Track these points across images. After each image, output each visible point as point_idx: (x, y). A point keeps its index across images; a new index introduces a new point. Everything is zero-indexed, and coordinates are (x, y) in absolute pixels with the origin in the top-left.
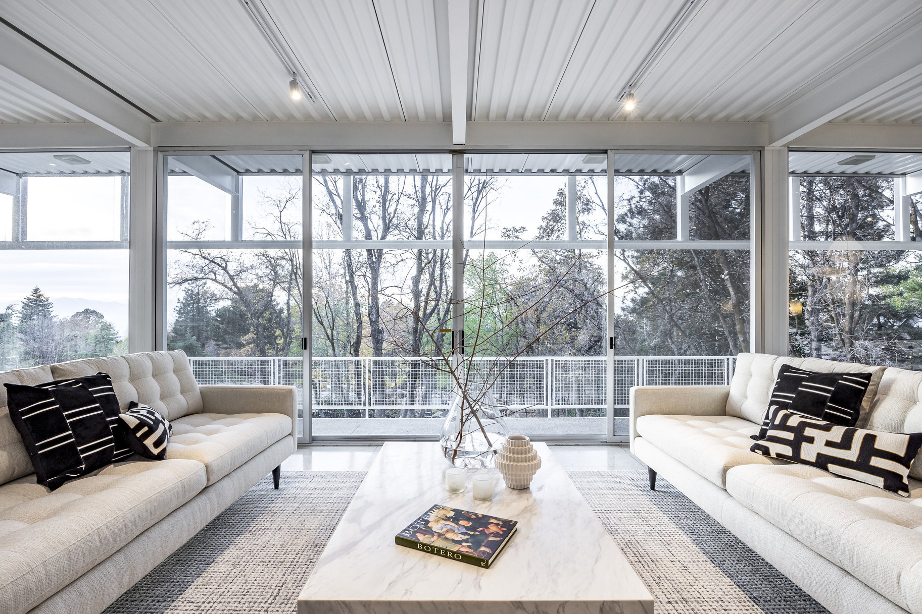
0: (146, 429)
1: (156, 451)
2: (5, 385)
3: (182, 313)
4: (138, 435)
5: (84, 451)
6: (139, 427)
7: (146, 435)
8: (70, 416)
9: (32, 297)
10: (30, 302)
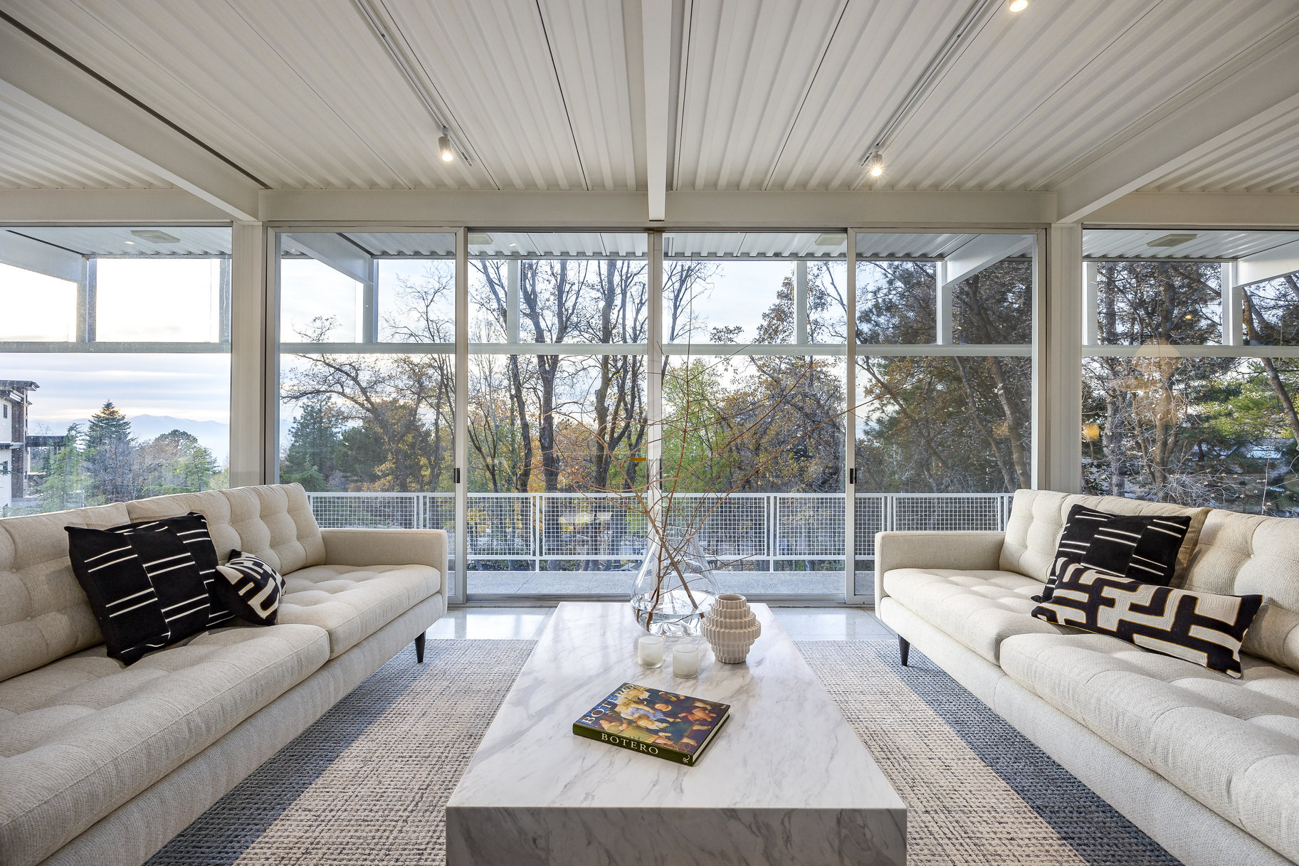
0: (251, 585)
1: (264, 614)
2: (67, 528)
3: (299, 435)
4: (242, 593)
5: (169, 614)
6: (242, 583)
7: (252, 593)
8: (152, 569)
9: (103, 415)
10: (101, 421)
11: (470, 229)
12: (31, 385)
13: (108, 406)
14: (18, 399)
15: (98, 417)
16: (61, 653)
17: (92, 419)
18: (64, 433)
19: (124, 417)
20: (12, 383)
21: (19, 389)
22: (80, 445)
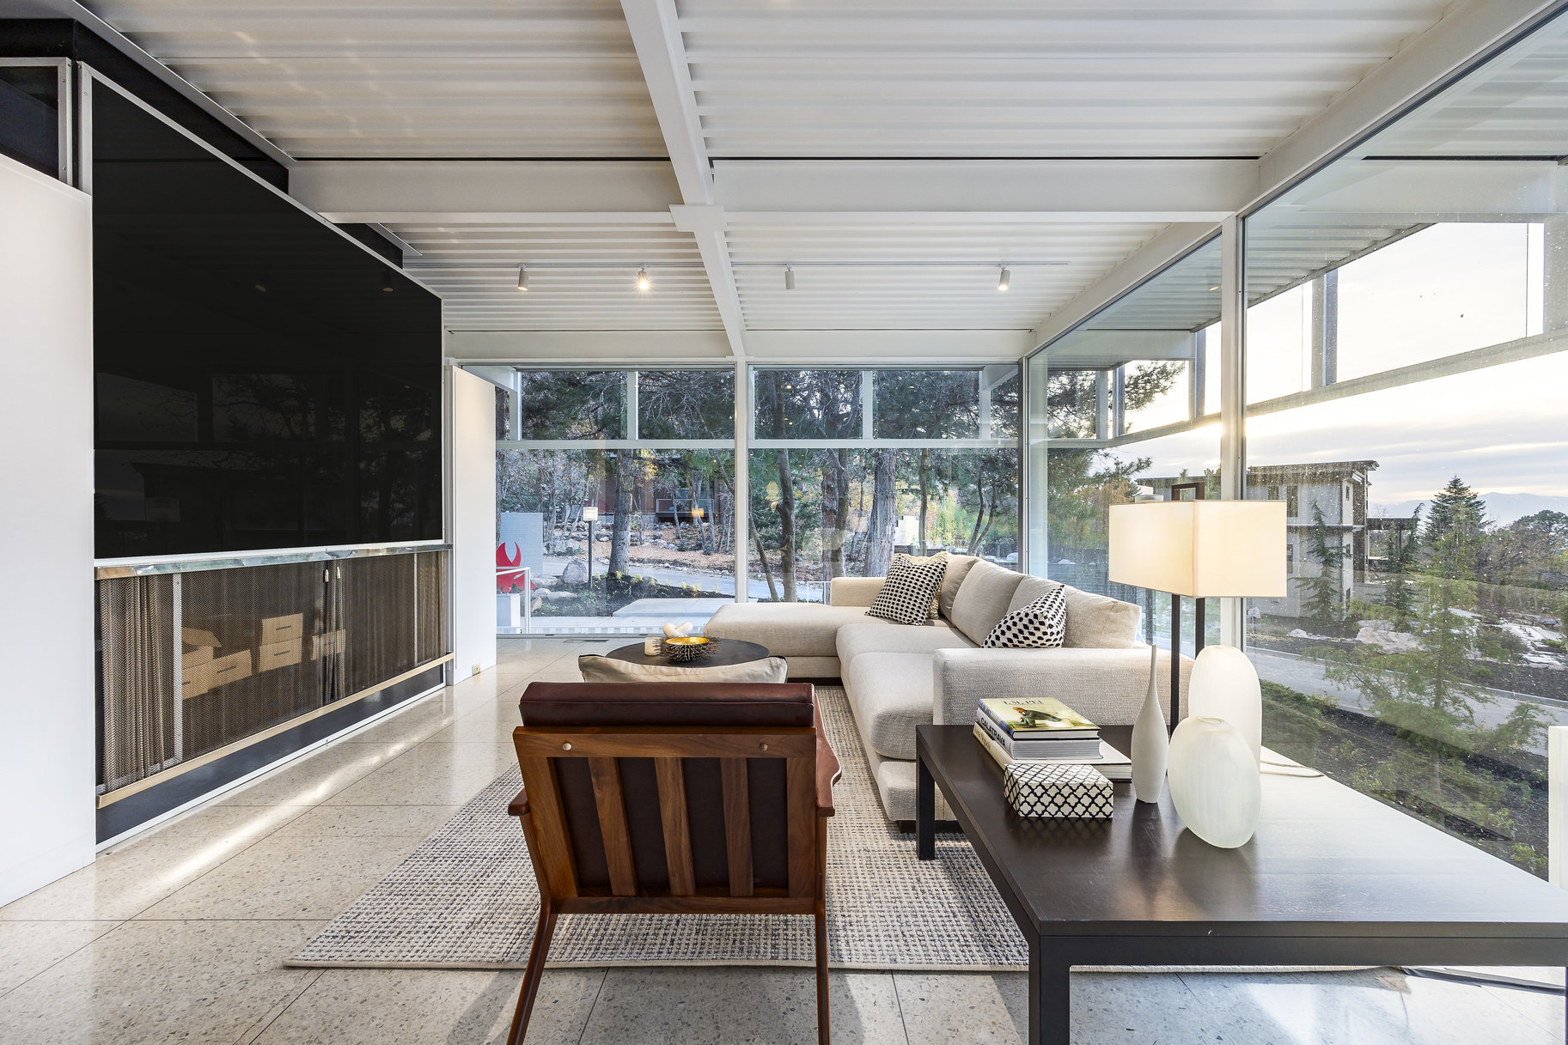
9: (1448, 494)
10: (1445, 501)
12: (1371, 464)
13: (1455, 482)
14: (1358, 479)
15: (1443, 496)
17: (1435, 499)
18: (1410, 515)
19: (1475, 496)
20: (1354, 463)
21: (1362, 470)
22: (1422, 528)
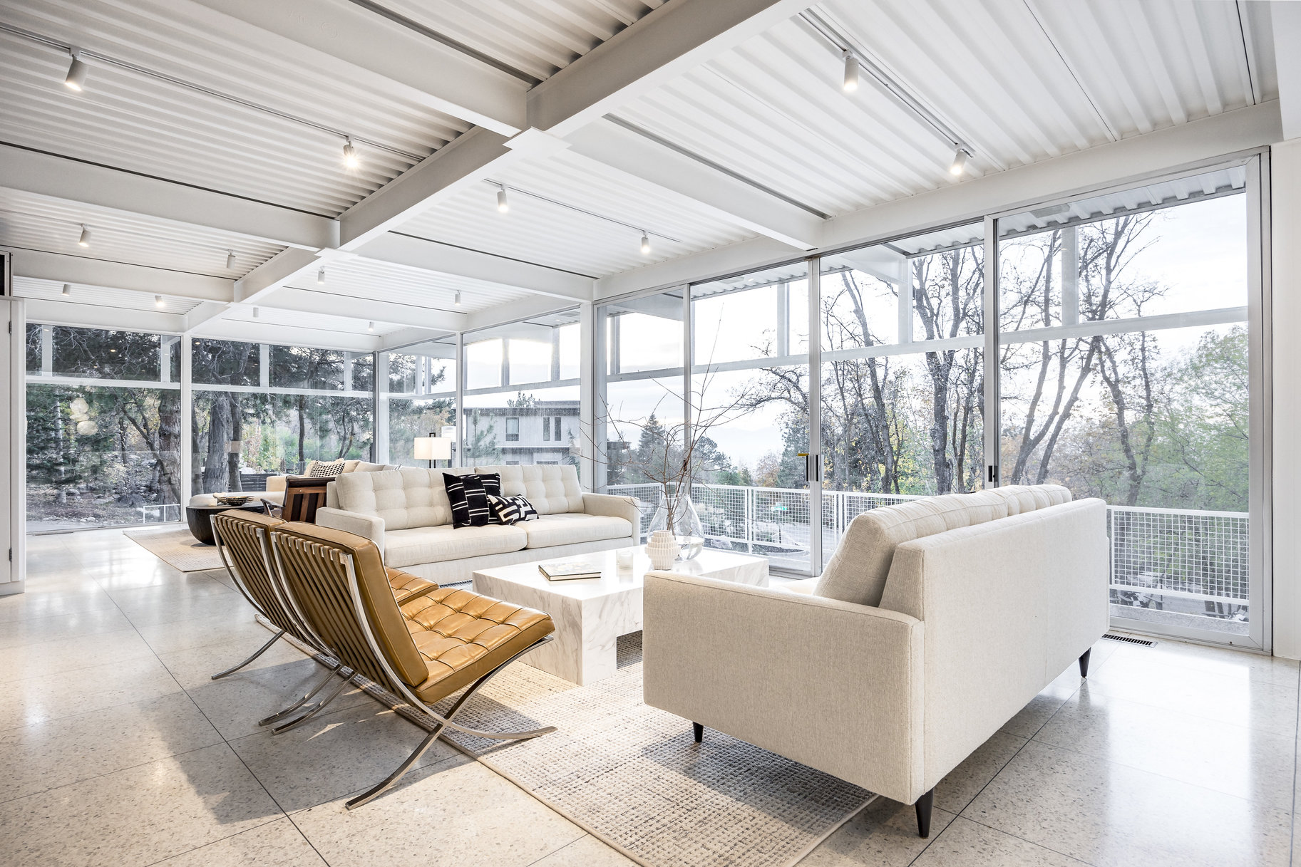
0: (501, 506)
1: (504, 520)
2: (443, 474)
3: (790, 440)
4: (497, 508)
5: (471, 513)
6: (497, 504)
7: (501, 510)
8: (467, 493)
9: (649, 425)
10: (648, 431)
11: (691, 284)
13: (652, 416)
15: (646, 427)
16: (440, 523)
17: (642, 428)
